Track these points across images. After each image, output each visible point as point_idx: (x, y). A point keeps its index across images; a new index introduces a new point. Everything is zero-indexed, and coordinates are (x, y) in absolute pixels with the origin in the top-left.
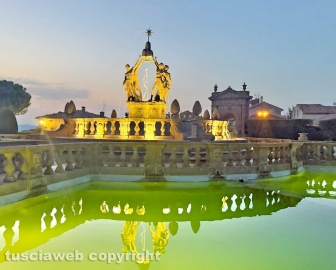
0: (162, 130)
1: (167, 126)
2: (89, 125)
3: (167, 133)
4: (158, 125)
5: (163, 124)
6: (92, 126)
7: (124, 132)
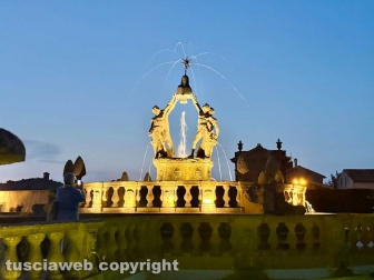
0: (226, 198)
1: (233, 191)
2: (111, 191)
3: (233, 203)
4: (220, 191)
5: (226, 189)
6: (115, 193)
7: (169, 202)
